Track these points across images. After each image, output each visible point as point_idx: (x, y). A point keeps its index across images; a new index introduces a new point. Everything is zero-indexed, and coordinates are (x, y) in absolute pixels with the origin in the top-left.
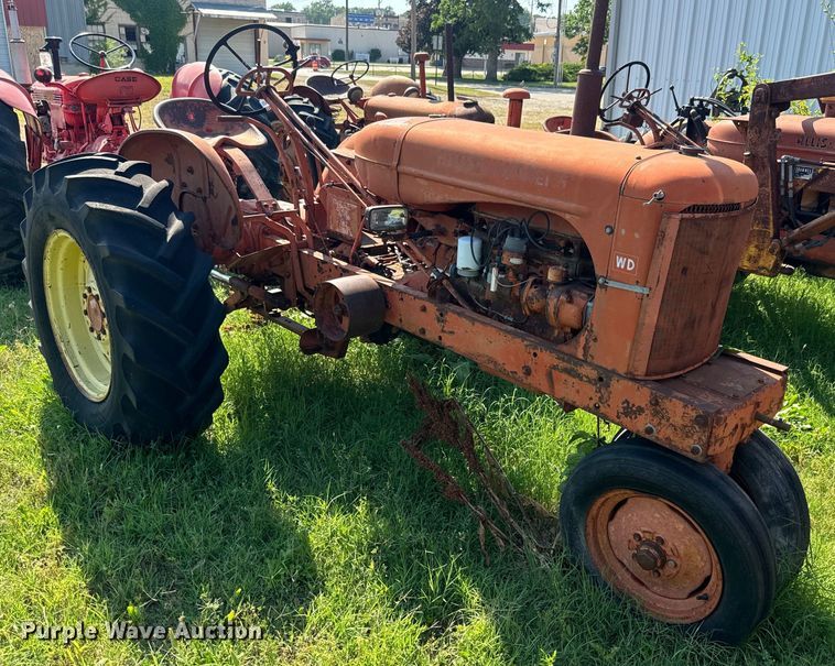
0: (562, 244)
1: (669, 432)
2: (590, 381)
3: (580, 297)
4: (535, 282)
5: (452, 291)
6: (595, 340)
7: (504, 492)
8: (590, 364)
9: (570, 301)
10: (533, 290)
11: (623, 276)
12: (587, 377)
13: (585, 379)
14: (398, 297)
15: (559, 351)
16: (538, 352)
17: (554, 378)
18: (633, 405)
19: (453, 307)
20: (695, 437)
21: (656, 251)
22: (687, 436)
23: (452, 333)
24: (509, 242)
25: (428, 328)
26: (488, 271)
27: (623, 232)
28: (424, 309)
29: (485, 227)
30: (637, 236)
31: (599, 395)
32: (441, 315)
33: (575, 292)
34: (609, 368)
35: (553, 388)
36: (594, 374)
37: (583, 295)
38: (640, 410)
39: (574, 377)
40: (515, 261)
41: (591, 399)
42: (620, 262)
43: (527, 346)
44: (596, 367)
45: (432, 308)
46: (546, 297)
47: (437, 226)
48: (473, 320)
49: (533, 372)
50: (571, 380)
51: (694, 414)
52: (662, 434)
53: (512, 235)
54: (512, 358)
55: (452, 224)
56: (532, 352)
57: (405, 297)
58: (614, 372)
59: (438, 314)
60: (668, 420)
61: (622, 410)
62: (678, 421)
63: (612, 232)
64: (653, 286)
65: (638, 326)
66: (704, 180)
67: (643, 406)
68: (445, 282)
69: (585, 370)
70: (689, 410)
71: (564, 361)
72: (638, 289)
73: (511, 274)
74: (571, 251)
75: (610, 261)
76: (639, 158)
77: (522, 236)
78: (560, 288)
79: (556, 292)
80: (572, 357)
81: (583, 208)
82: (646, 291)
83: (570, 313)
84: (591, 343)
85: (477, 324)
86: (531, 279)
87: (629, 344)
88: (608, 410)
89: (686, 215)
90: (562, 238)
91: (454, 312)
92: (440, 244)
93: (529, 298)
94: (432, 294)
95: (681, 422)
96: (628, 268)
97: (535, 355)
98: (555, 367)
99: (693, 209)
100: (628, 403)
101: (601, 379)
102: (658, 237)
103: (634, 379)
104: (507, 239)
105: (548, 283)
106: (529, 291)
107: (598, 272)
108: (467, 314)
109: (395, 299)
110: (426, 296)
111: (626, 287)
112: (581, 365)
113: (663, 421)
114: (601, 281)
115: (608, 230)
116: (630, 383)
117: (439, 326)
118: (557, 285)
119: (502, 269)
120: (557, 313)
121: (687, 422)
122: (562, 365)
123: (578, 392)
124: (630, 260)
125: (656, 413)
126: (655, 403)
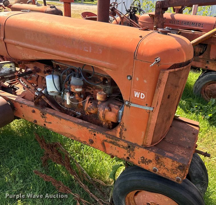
0: (101, 79)
1: (165, 171)
2: (124, 147)
3: (115, 108)
4: (90, 99)
5: (47, 101)
6: (126, 130)
7: (86, 179)
8: (123, 140)
9: (110, 110)
10: (90, 104)
11: (138, 101)
12: (122, 146)
13: (121, 146)
14: (19, 105)
15: (107, 134)
16: (96, 134)
17: (106, 146)
18: (147, 159)
19: (49, 110)
20: (178, 174)
21: (157, 90)
22: (174, 173)
23: (50, 123)
24: (73, 80)
25: (38, 120)
26: (64, 93)
27: (137, 79)
28: (34, 112)
29: (59, 69)
30: (145, 81)
31: (129, 154)
32: (43, 114)
33: (112, 105)
34: (134, 143)
35: (106, 149)
36: (126, 145)
37: (116, 106)
38: (150, 161)
39: (116, 145)
40: (78, 90)
41: (125, 155)
42: (137, 94)
43: (90, 131)
44: (126, 142)
45: (37, 111)
46: (97, 107)
47: (35, 67)
48: (60, 118)
49: (94, 142)
50: (114, 146)
51: (177, 165)
52: (161, 172)
53: (75, 76)
54: (83, 136)
55: (42, 67)
56: (93, 133)
57: (23, 106)
58: (136, 145)
59: (41, 114)
60: (164, 166)
61: (141, 161)
62: (169, 167)
63: (131, 79)
64: (155, 106)
65: (148, 125)
66: (178, 49)
67: (151, 159)
68: (43, 97)
69: (121, 143)
70: (175, 163)
71: (110, 138)
72: (147, 108)
73: (77, 95)
74: (107, 82)
75: (131, 93)
76: (141, 37)
77: (80, 77)
78: (104, 104)
79: (102, 106)
80: (114, 137)
81: (114, 65)
82: (151, 109)
83: (111, 117)
84: (123, 131)
85: (62, 120)
86: (88, 98)
87: (143, 133)
88: (134, 160)
89: (171, 70)
90: (101, 76)
91: (50, 113)
92: (39, 76)
93: (88, 108)
94: (37, 104)
95: (171, 168)
96: (141, 98)
97: (95, 135)
98: (105, 141)
99: (175, 66)
100: (144, 158)
101: (129, 147)
102: (157, 82)
103: (146, 148)
104: (72, 79)
105: (98, 101)
106: (88, 105)
107: (124, 98)
108: (57, 114)
109: (18, 106)
110: (34, 105)
111: (141, 107)
112: (119, 141)
113: (162, 167)
114: (127, 103)
115: (129, 78)
116: (145, 150)
117: (43, 120)
118: (102, 102)
119: (72, 94)
120: (104, 116)
121: (174, 167)
122: (109, 140)
123: (118, 152)
124: (142, 94)
125: (158, 163)
126: (157, 159)
